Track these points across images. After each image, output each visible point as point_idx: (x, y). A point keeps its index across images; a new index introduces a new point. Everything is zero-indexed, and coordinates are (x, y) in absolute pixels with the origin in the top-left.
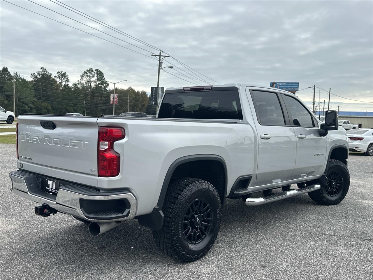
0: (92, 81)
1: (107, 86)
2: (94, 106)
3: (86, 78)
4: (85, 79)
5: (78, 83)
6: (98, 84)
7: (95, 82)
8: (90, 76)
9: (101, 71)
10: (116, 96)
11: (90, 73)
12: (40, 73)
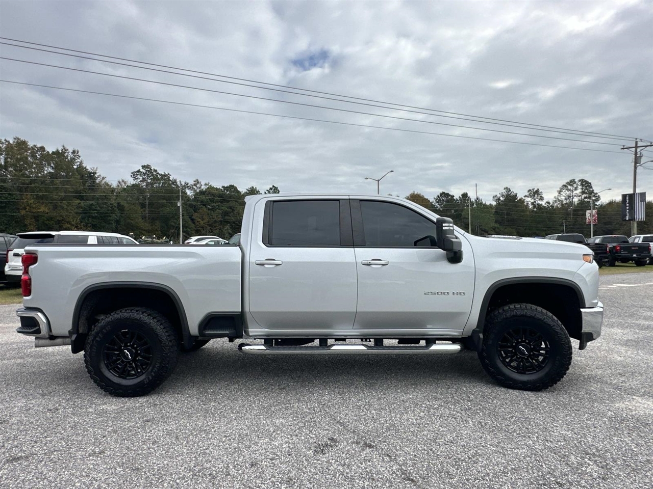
0: (575, 196)
1: (598, 199)
2: (578, 228)
3: (565, 193)
4: (564, 195)
5: (556, 201)
6: (583, 198)
7: (580, 196)
8: (572, 189)
9: (587, 180)
10: (594, 212)
11: (571, 185)
12: (504, 194)
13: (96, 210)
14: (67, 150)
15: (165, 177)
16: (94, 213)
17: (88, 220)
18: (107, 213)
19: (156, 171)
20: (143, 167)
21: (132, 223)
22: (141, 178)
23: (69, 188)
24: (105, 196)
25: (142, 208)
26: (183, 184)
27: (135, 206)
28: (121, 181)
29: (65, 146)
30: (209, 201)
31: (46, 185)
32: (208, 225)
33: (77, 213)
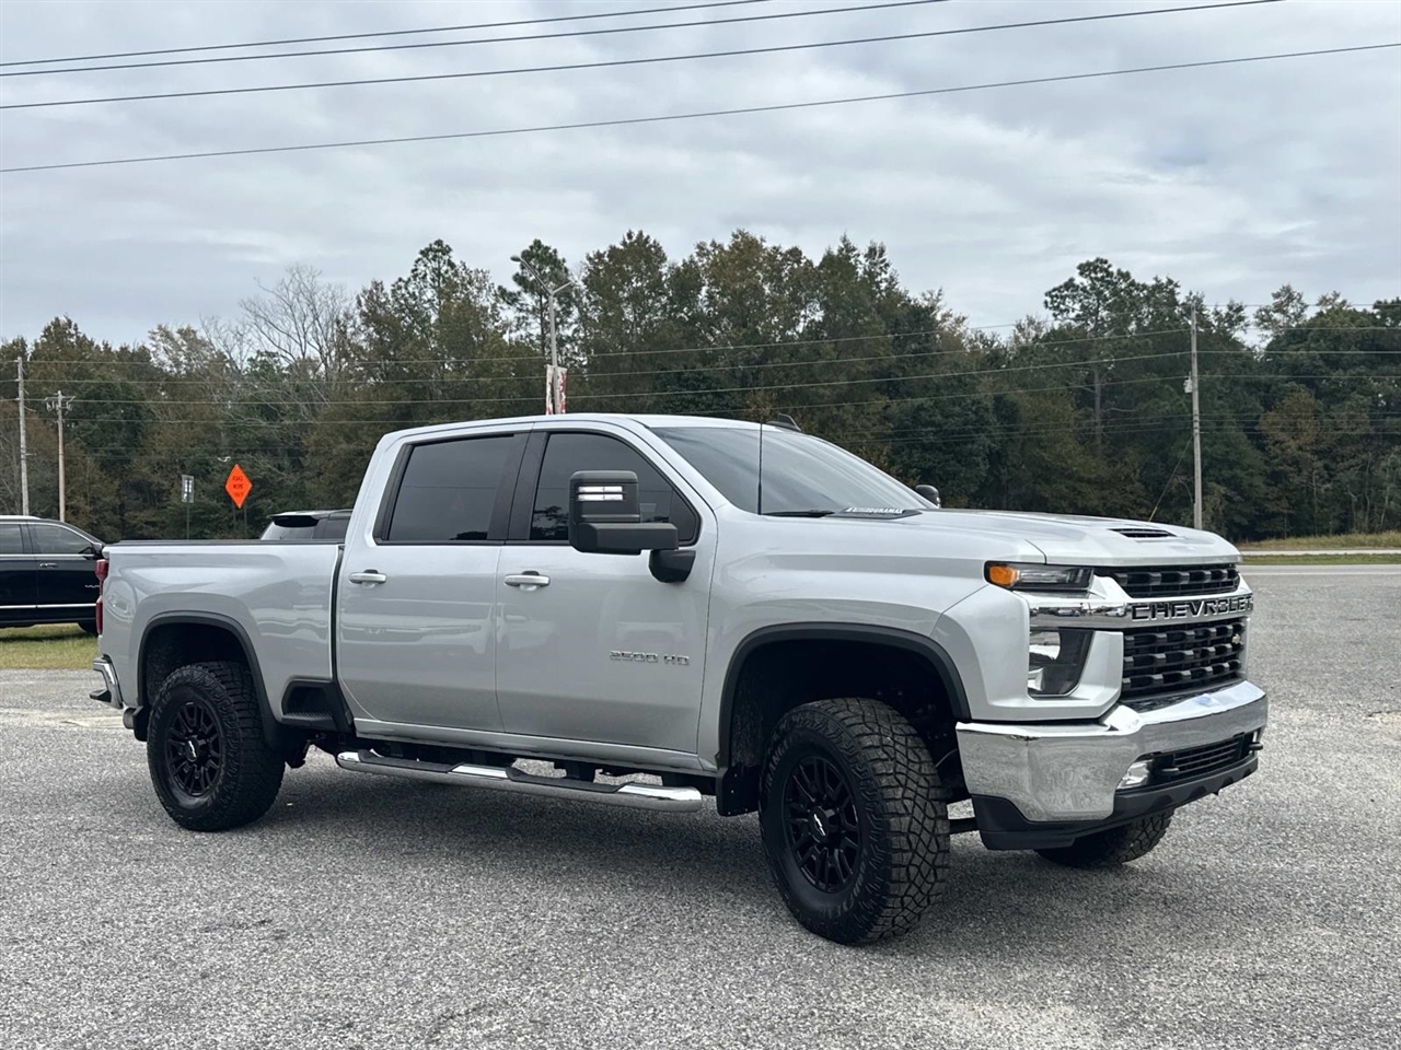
13: (933, 424)
14: (854, 249)
15: (1163, 293)
16: (927, 433)
17: (910, 456)
18: (964, 432)
19: (1126, 276)
20: (1084, 269)
21: (1043, 457)
22: (1077, 306)
23: (858, 363)
24: (959, 379)
25: (1079, 407)
26: (1224, 311)
27: (1054, 403)
28: (1024, 322)
29: (848, 238)
30: (1321, 363)
31: (803, 360)
32: (1316, 452)
33: (877, 436)
